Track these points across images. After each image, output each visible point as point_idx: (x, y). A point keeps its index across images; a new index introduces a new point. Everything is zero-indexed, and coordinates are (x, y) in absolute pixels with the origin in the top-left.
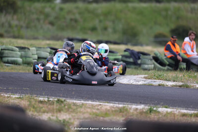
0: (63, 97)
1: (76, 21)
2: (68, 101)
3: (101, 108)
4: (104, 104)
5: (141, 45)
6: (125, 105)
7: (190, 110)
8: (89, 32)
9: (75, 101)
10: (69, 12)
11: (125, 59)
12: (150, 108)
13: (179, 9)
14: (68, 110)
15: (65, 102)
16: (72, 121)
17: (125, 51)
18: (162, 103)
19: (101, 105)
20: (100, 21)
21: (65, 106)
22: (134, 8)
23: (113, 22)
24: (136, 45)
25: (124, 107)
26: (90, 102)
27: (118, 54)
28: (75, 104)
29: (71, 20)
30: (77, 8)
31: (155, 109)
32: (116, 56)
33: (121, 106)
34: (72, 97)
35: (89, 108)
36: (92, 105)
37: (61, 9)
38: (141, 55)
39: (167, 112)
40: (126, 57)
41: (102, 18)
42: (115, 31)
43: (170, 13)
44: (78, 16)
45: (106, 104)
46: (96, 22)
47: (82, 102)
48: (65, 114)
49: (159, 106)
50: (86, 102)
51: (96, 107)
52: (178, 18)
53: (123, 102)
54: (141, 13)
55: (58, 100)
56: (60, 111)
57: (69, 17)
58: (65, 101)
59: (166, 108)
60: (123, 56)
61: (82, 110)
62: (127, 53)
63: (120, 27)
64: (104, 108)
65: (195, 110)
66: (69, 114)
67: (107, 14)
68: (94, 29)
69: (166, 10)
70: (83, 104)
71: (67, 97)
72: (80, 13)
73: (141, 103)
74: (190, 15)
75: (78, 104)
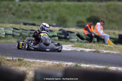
0: (22, 57)
1: (28, 13)
2: (25, 60)
3: (45, 64)
4: (47, 62)
5: (69, 27)
6: (60, 63)
7: (101, 66)
8: (37, 19)
9: (29, 60)
10: (24, 7)
11: (59, 35)
12: (76, 65)
13: (92, 6)
14: (25, 65)
15: (23, 61)
16: (28, 72)
17: (59, 30)
18: (83, 61)
19: (45, 62)
20: (43, 13)
21: (23, 62)
22: (64, 5)
23: (52, 13)
24: (66, 27)
25: (60, 64)
26: (38, 61)
27: (55, 32)
28: (29, 62)
29: (25, 12)
30: (29, 4)
31: (79, 65)
32: (54, 33)
33: (58, 63)
34: (27, 58)
35: (38, 64)
36: (40, 62)
37: (19, 5)
38: (69, 33)
39: (86, 67)
40: (60, 34)
41: (44, 11)
42: (52, 19)
43: (86, 8)
44: (29, 10)
45: (49, 62)
46: (41, 14)
47: (34, 60)
48: (23, 67)
49: (81, 63)
50: (36, 60)
51: (42, 64)
52: (91, 11)
53: (59, 60)
54: (68, 8)
55: (19, 59)
56: (20, 65)
57: (24, 10)
58: (23, 59)
59: (86, 64)
60: (58, 33)
61: (33, 65)
62: (60, 32)
63: (55, 16)
64: (47, 64)
65: (104, 66)
66: (26, 67)
67: (47, 9)
68: (39, 18)
69: (84, 6)
70: (34, 62)
71: (24, 58)
72: (31, 8)
73: (70, 61)
74: (99, 10)
75: (31, 62)
